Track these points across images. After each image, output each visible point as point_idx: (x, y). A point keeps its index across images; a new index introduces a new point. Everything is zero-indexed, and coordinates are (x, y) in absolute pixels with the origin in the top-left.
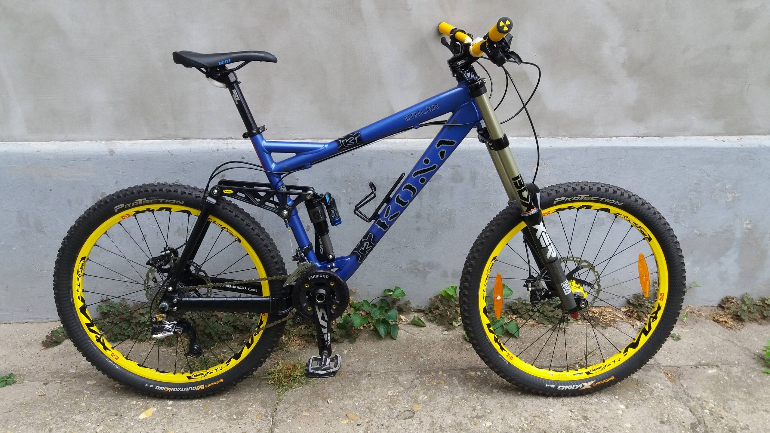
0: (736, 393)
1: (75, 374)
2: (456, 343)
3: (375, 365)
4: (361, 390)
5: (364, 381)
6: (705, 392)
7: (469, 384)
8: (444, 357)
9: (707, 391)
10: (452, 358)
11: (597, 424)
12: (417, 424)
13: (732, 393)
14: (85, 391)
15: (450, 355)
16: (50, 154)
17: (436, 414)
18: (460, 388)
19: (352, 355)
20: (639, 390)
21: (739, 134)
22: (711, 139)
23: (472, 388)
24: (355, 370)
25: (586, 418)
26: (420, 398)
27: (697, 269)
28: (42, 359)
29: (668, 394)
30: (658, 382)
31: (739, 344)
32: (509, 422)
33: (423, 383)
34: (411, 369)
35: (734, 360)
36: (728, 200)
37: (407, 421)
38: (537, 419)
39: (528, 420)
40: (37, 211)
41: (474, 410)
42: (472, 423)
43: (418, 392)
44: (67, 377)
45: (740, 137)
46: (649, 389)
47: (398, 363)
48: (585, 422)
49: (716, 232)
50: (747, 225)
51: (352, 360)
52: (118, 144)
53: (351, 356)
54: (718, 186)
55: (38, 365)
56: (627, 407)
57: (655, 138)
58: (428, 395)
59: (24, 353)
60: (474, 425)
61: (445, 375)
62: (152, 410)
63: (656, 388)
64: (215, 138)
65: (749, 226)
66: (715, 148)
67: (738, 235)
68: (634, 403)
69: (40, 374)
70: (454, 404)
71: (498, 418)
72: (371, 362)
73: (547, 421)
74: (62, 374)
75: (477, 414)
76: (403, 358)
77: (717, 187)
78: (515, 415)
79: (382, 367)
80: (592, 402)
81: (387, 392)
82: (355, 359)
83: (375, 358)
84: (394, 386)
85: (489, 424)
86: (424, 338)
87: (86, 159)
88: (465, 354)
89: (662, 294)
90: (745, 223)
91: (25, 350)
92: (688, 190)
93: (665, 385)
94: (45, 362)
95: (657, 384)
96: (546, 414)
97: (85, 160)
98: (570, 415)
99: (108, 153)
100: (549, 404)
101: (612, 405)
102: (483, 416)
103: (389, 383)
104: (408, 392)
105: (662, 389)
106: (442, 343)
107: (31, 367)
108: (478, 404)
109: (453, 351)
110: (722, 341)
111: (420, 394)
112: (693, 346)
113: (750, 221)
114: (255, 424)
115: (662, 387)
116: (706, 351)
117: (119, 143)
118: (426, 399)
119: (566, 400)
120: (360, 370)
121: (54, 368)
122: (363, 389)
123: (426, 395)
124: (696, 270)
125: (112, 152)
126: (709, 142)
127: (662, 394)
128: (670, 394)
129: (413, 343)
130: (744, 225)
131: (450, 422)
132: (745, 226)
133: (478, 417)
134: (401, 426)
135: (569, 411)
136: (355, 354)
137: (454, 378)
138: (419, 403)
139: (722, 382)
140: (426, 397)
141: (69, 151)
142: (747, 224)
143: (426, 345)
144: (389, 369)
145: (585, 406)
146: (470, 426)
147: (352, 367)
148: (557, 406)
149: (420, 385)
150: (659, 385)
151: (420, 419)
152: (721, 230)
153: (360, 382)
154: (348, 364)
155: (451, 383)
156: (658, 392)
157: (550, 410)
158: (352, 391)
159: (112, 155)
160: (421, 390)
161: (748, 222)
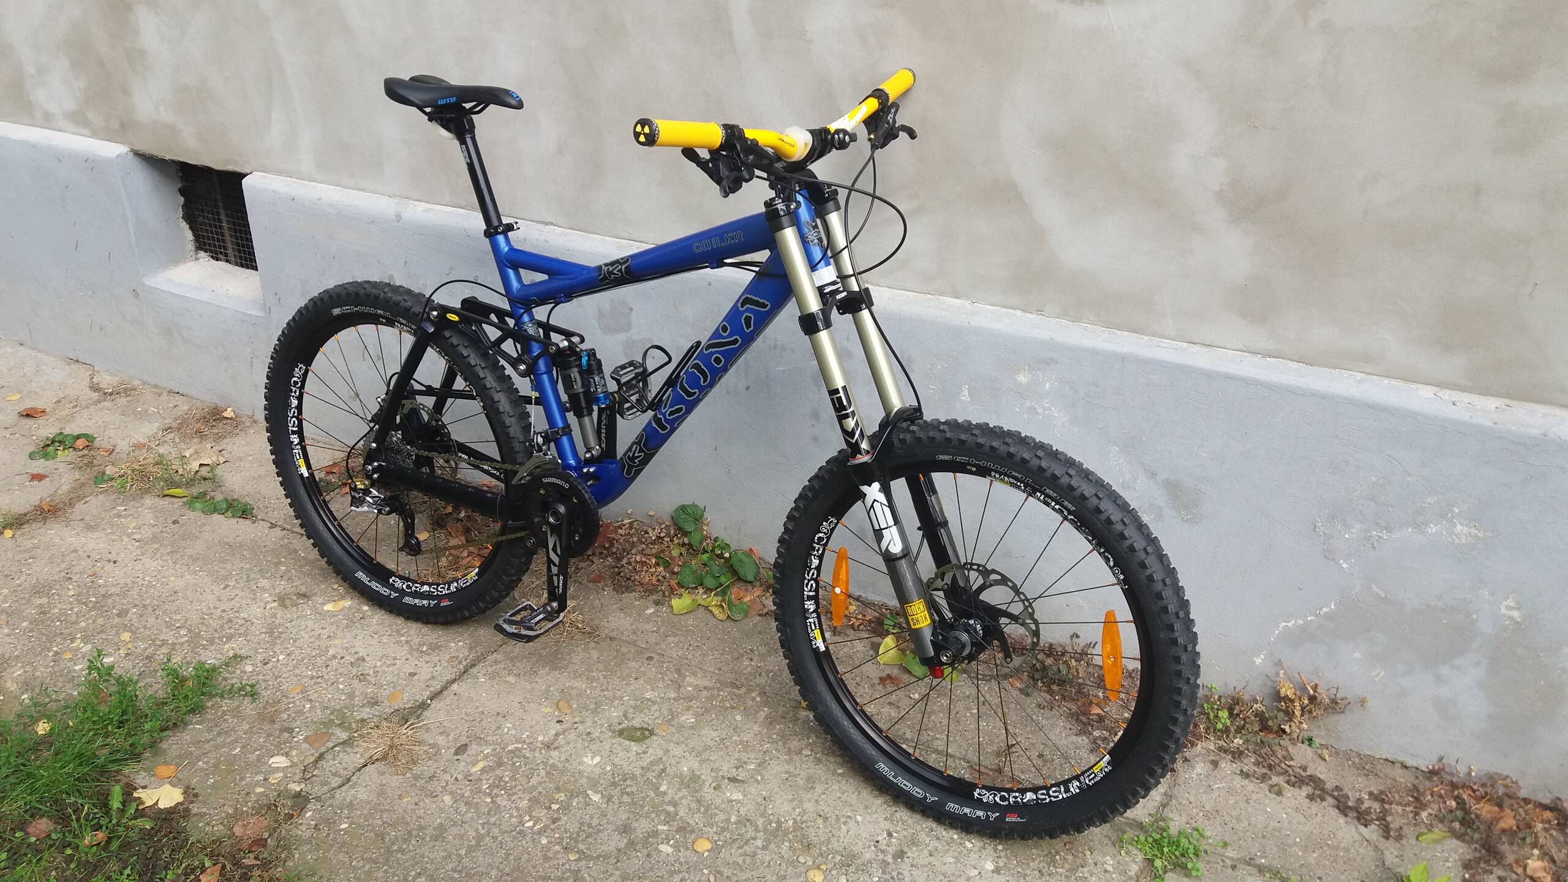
3: (672, 646)
4: (615, 675)
5: (632, 664)
7: (778, 727)
11: (906, 873)
16: (332, 205)
17: (677, 751)
18: (756, 727)
21: (1507, 395)
22: (1426, 392)
23: (775, 733)
24: (638, 644)
25: (900, 855)
26: (683, 718)
32: (771, 806)
33: (712, 699)
34: (717, 671)
36: (1457, 541)
37: (628, 743)
38: (820, 821)
39: (802, 816)
41: (737, 768)
42: (714, 785)
43: (689, 708)
45: (1508, 402)
46: (1080, 861)
47: (707, 656)
48: (891, 861)
49: (1428, 606)
50: (1511, 610)
51: (650, 627)
53: (649, 620)
54: (1432, 502)
56: (997, 870)
57: (1291, 364)
58: (699, 718)
60: (715, 788)
61: (758, 699)
62: (347, 603)
63: (1096, 865)
65: (1516, 614)
67: (1486, 626)
68: (1020, 870)
70: (721, 746)
71: (761, 794)
72: (671, 640)
73: (830, 832)
75: (737, 775)
76: (723, 650)
77: (1429, 503)
78: (792, 800)
79: (681, 654)
80: (943, 837)
81: (647, 692)
82: (653, 627)
83: (683, 636)
84: (666, 687)
95: (1108, 858)
96: (843, 820)
98: (880, 838)
100: (866, 807)
101: (973, 857)
104: (676, 703)
105: (1106, 871)
108: (755, 761)
113: (1518, 603)
114: (438, 668)
115: (1110, 869)
116: (1294, 844)
117: (413, 204)
118: (691, 723)
119: (902, 814)
120: (644, 646)
122: (619, 675)
124: (1377, 676)
125: (399, 217)
130: (1503, 607)
131: (686, 769)
132: (1503, 611)
133: (733, 780)
135: (885, 833)
136: (660, 620)
137: (766, 709)
138: (672, 725)
140: (693, 720)
142: (1508, 608)
144: (686, 659)
145: (923, 837)
146: (707, 787)
147: (637, 637)
148: (876, 816)
149: (704, 700)
151: (647, 747)
152: (1441, 604)
153: (625, 663)
154: (635, 631)
155: (753, 715)
157: (858, 817)
158: (603, 672)
161: (1512, 604)
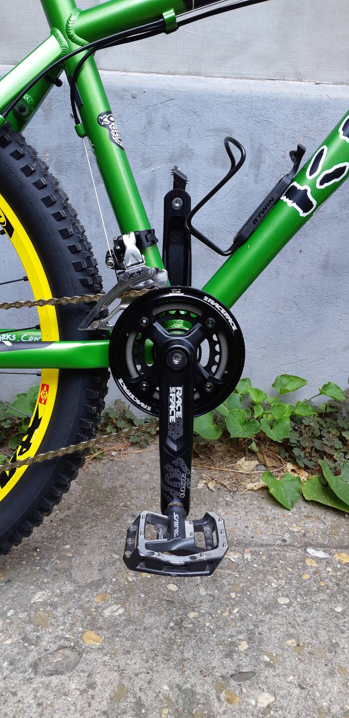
12: (78, 693)
26: (107, 613)
32: (317, 694)
37: (55, 680)
42: (223, 695)
60: (228, 700)
70: (185, 632)
71: (290, 682)
75: (238, 666)
78: (332, 674)
85: (265, 699)
102: (253, 673)
103: (46, 573)
104: (83, 596)
108: (241, 637)
111: (109, 602)
118: (120, 615)
123: (123, 606)
133: (240, 676)
134: (35, 696)
138: (100, 628)
140: (121, 611)
146: (216, 704)
151: (90, 675)
160: (114, 592)
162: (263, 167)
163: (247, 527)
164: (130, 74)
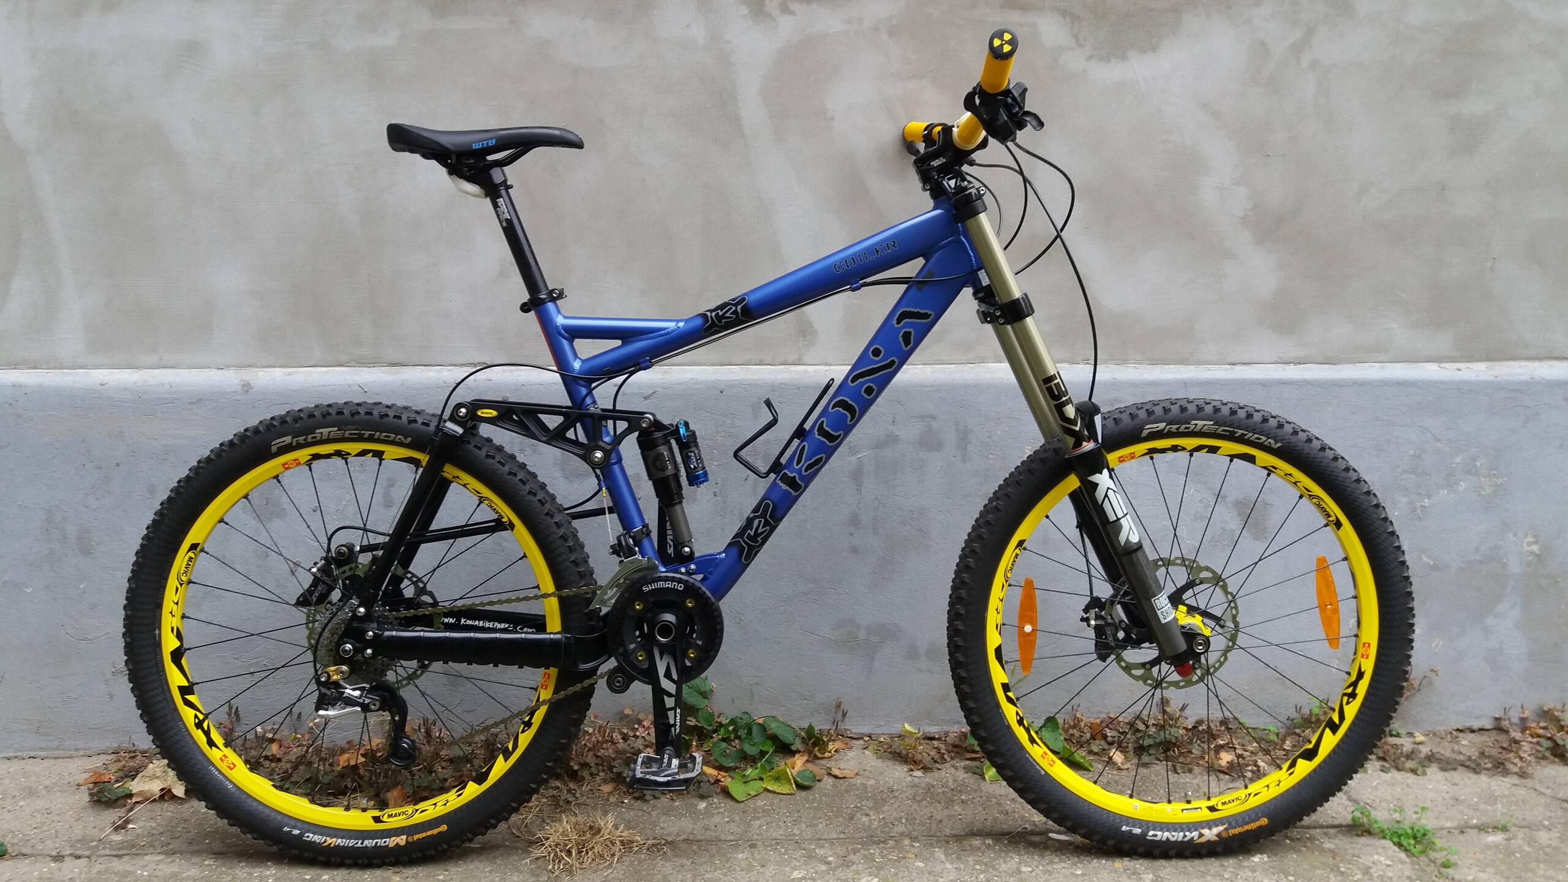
0: (1551, 873)
1: (123, 842)
2: (939, 791)
3: (765, 827)
4: (734, 870)
5: (740, 856)
6: (1484, 871)
7: (970, 859)
8: (915, 815)
9: (1488, 870)
10: (931, 816)
13: (1542, 872)
14: (139, 872)
15: (927, 811)
16: (126, 389)
18: (949, 866)
19: (717, 811)
20: (1338, 868)
21: (1488, 359)
22: (1433, 366)
23: (975, 864)
24: (723, 837)
26: (864, 881)
27: (1438, 643)
28: (58, 818)
29: (1403, 874)
30: (1378, 853)
31: (1548, 792)
33: (870, 858)
34: (842, 836)
35: (1540, 818)
36: (1483, 493)
40: (85, 509)
43: (857, 872)
44: (104, 848)
45: (1490, 363)
46: (1360, 866)
47: (815, 825)
49: (1468, 562)
50: (1531, 545)
51: (717, 819)
52: (261, 373)
53: (713, 814)
54: (1459, 461)
55: (46, 828)
57: (1321, 366)
58: (880, 876)
59: (18, 808)
61: (917, 845)
63: (1376, 864)
64: (454, 363)
65: (1535, 548)
66: (1443, 383)
67: (1515, 567)
69: (47, 842)
72: (757, 823)
74: (94, 844)
76: (826, 816)
77: (1457, 463)
79: (781, 832)
81: (792, 872)
82: (723, 818)
83: (765, 816)
84: (806, 863)
86: (872, 782)
87: (195, 400)
88: (960, 810)
89: (1367, 645)
90: (1526, 541)
91: (22, 803)
92: (1400, 470)
93: (1395, 859)
94: (60, 824)
97: (193, 403)
99: (239, 389)
103: (796, 859)
104: (837, 873)
105: (1389, 866)
106: (910, 792)
107: (31, 830)
109: (934, 805)
110: (1510, 788)
111: (863, 875)
112: (1449, 795)
113: (1535, 536)
115: (1389, 863)
116: (1477, 803)
117: (263, 371)
120: (732, 837)
121: (78, 831)
122: (738, 869)
123: (876, 877)
124: (1437, 646)
125: (247, 387)
126: (1431, 371)
127: (1390, 874)
128: (1407, 873)
129: (847, 792)
130: (1525, 545)
132: (1526, 548)
136: (722, 811)
137: (937, 850)
139: (1518, 855)
140: (876, 880)
141: (163, 385)
142: (1529, 544)
143: (875, 795)
144: (795, 835)
147: (715, 832)
149: (862, 861)
150: (1382, 859)
152: (1478, 557)
153: (731, 857)
154: (706, 827)
155: (930, 858)
156: (1380, 870)
158: (715, 871)
159: (247, 391)
160: (866, 869)
161: (1531, 539)
162: (970, 448)
163: (986, 819)
164: (832, 367)
